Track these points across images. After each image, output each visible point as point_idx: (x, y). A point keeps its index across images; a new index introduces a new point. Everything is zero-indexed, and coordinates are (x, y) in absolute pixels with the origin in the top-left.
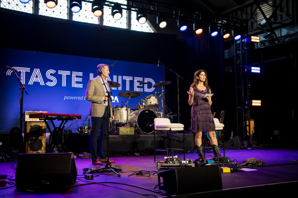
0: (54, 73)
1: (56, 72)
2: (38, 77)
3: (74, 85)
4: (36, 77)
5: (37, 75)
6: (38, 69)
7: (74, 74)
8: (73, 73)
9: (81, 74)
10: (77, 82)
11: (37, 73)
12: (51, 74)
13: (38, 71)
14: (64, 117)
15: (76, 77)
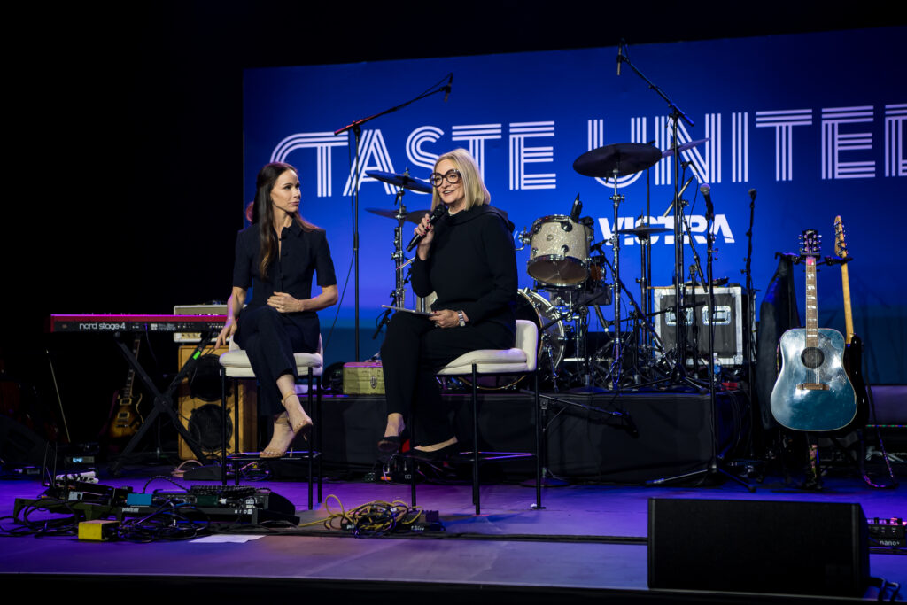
0: (438, 137)
1: (442, 133)
2: (375, 165)
3: (520, 181)
4: (369, 165)
5: (372, 155)
6: (378, 132)
7: (520, 132)
8: (511, 131)
9: (546, 128)
10: (530, 168)
11: (372, 148)
12: (426, 147)
13: (375, 139)
14: (169, 325)
15: (526, 146)
